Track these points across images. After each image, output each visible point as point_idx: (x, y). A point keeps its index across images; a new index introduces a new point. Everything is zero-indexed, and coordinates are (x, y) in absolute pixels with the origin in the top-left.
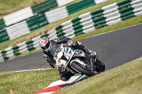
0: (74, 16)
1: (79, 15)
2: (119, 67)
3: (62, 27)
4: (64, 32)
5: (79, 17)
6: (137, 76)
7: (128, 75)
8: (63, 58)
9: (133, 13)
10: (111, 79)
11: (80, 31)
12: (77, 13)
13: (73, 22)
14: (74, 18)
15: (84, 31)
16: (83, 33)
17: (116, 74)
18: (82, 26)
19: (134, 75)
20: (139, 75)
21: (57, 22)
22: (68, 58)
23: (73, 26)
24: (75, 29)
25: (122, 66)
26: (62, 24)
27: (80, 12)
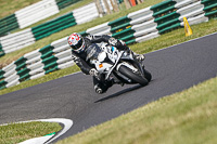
0: (44, 43)
1: (52, 41)
2: (113, 120)
3: (26, 59)
4: (28, 67)
5: (52, 44)
6: (138, 134)
7: (125, 133)
8: (107, 60)
9: (134, 37)
10: (99, 140)
11: (52, 67)
12: (49, 38)
13: (42, 52)
14: (43, 47)
15: (59, 66)
16: (57, 69)
17: (107, 132)
18: (57, 59)
19: (134, 133)
20: (142, 133)
21: (18, 52)
22: (113, 61)
23: (42, 58)
24: (45, 63)
25: (117, 119)
26: (25, 56)
27: (53, 36)
